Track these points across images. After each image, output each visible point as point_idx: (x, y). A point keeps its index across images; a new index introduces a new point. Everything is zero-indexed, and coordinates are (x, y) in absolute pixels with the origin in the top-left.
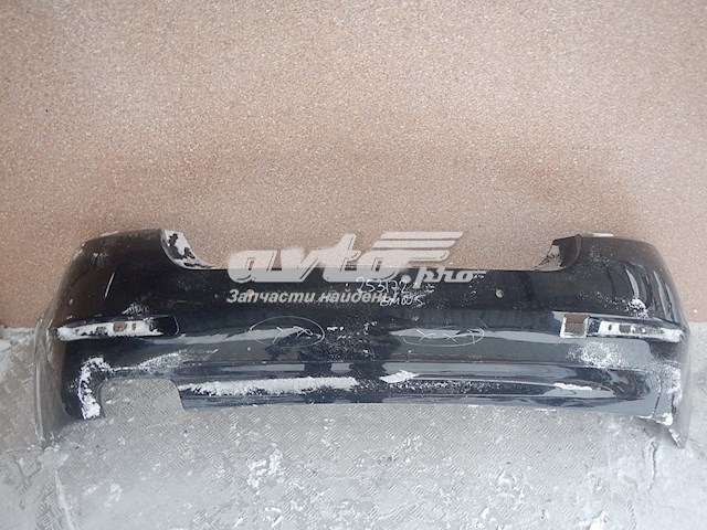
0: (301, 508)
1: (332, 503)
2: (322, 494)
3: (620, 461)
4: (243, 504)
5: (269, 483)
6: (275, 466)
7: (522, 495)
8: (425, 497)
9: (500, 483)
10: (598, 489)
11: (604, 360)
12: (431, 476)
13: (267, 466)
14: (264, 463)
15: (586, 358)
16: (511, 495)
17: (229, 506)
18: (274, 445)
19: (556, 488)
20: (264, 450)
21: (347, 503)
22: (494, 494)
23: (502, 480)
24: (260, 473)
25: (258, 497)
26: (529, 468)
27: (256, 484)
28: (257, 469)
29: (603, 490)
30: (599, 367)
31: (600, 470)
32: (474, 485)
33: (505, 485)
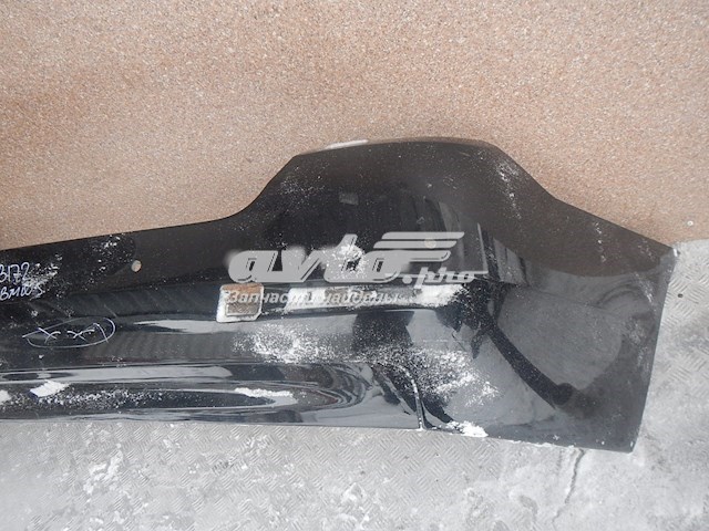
0: (122, 521)
1: (153, 517)
2: (146, 505)
3: (519, 472)
4: (74, 512)
5: (102, 490)
6: (113, 469)
7: (367, 518)
8: (251, 514)
9: (343, 501)
10: (476, 513)
11: (291, 352)
12: (264, 488)
13: (105, 471)
14: (103, 466)
15: (263, 350)
16: (353, 518)
17: (61, 513)
18: (119, 446)
19: (415, 510)
20: (108, 452)
21: (167, 517)
22: (331, 514)
23: (348, 496)
24: (97, 478)
25: (88, 505)
26: (386, 480)
27: (90, 491)
28: (97, 473)
29: (483, 516)
30: (287, 361)
31: (486, 485)
32: (313, 501)
33: (349, 503)
